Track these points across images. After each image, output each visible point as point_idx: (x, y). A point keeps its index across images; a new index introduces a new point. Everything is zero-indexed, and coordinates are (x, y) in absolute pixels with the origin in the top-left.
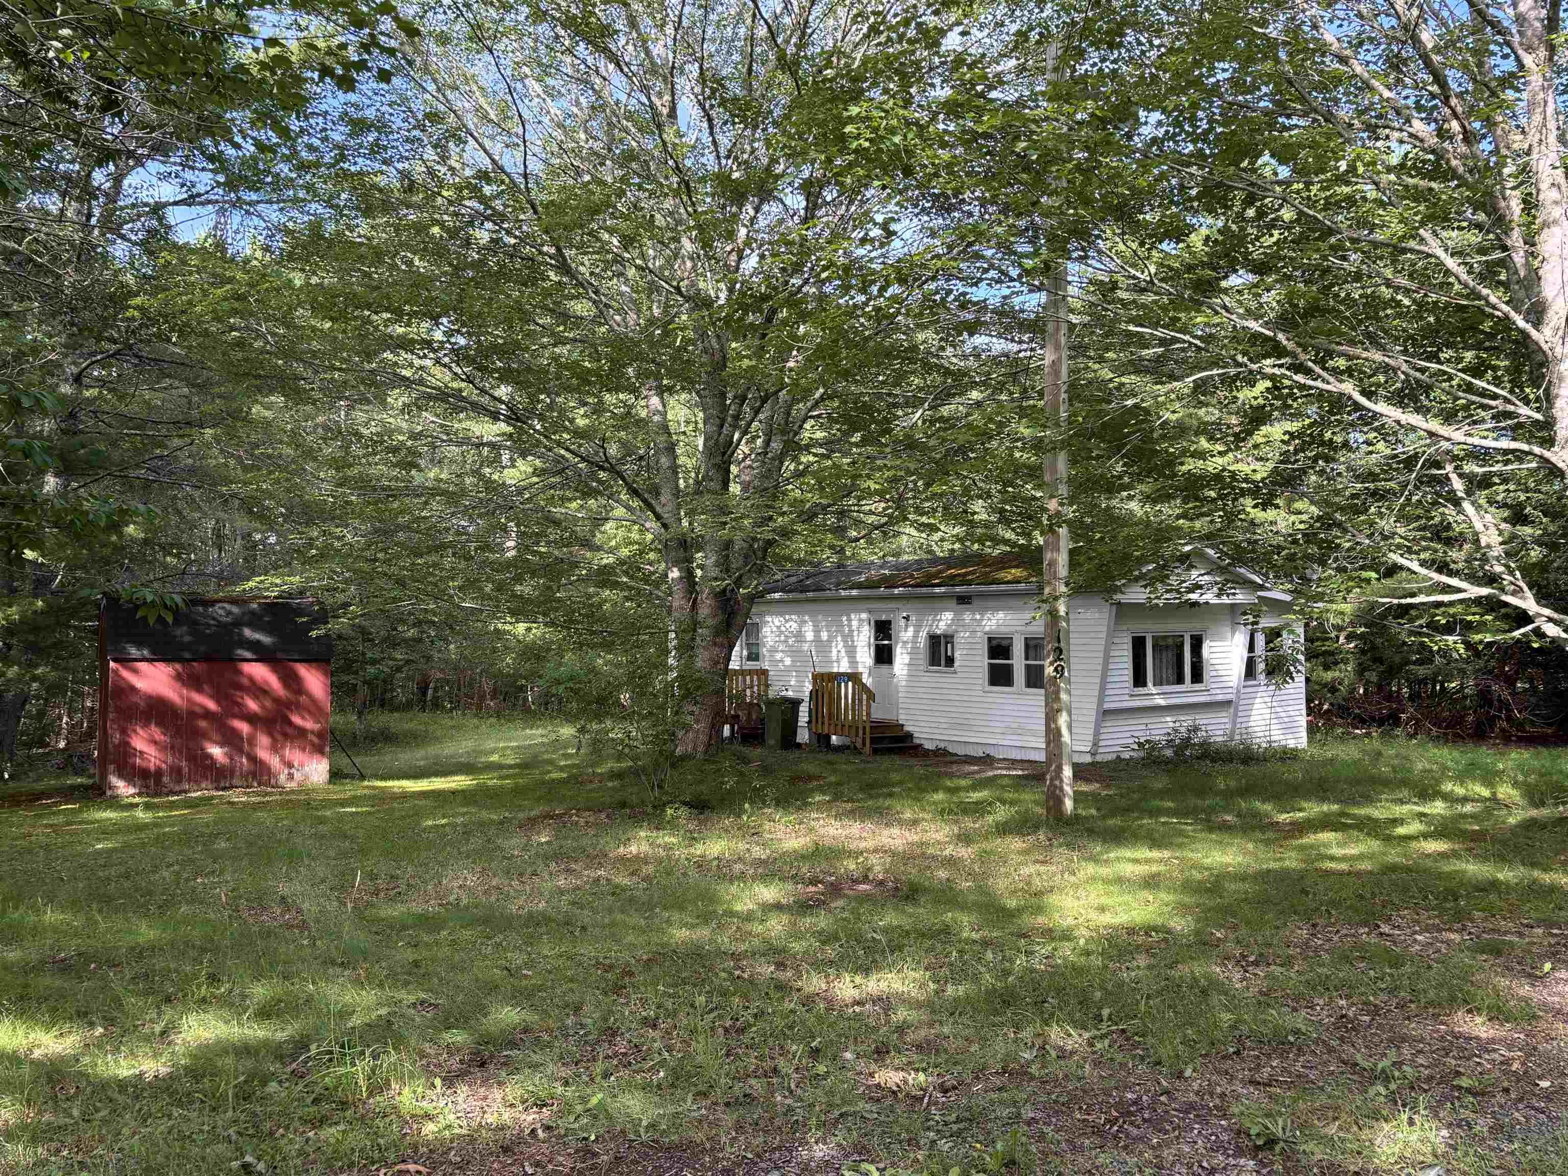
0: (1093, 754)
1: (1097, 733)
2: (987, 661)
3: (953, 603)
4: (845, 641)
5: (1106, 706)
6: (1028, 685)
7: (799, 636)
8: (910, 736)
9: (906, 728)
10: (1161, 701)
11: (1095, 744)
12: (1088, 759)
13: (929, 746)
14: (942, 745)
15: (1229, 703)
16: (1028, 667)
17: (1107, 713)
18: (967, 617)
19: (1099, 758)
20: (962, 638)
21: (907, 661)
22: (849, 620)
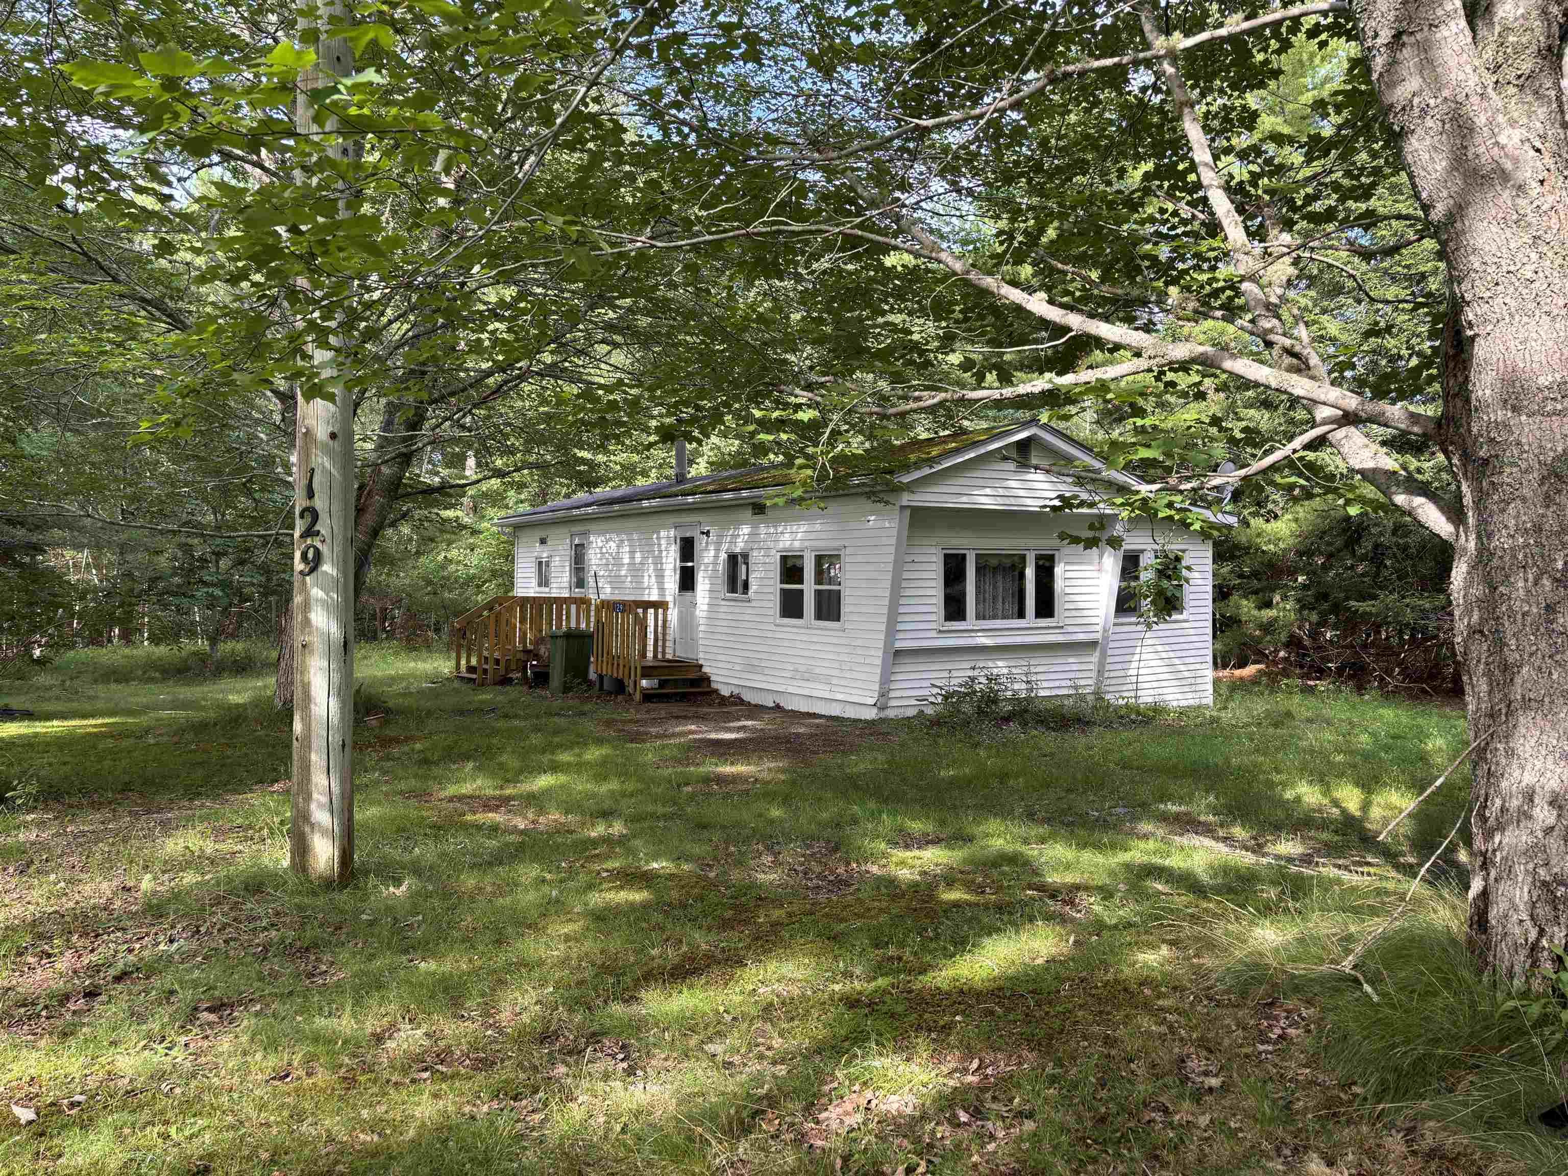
0: (882, 708)
1: (886, 681)
2: (779, 586)
3: (748, 513)
4: (655, 564)
5: (899, 645)
6: (819, 616)
7: (617, 559)
8: (706, 679)
9: (705, 670)
10: (983, 640)
11: (884, 694)
12: (870, 714)
13: (725, 692)
14: (736, 692)
15: (1093, 644)
16: (818, 593)
17: (898, 653)
18: (763, 529)
19: (891, 713)
20: (756, 556)
21: (708, 587)
22: (658, 538)
